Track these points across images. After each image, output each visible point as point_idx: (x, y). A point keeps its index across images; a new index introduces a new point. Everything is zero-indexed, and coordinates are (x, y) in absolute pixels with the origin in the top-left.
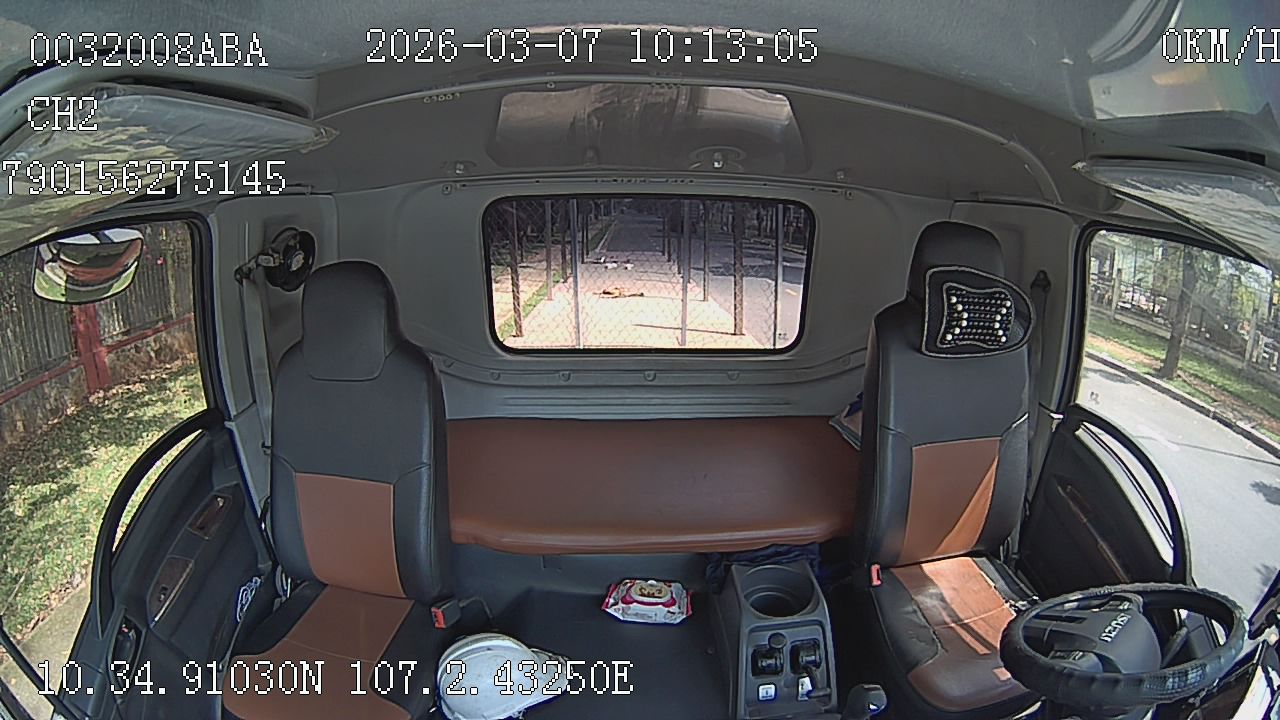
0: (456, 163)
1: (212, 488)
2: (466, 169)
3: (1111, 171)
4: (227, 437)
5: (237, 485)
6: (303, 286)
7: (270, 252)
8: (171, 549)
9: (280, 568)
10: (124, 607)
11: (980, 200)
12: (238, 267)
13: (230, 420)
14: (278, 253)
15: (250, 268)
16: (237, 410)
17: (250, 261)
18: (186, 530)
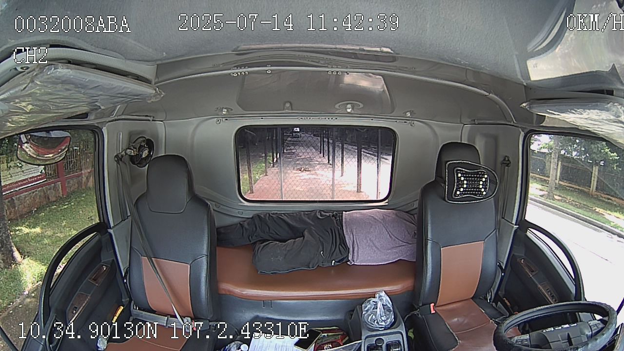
0: (223, 108)
1: (101, 261)
2: (227, 111)
3: (539, 106)
4: (109, 236)
5: (113, 260)
6: (147, 165)
7: (132, 148)
8: (79, 289)
9: (133, 302)
10: (55, 314)
11: (476, 123)
12: (116, 154)
13: (110, 228)
14: (136, 148)
15: (122, 155)
16: (114, 224)
17: (122, 152)
18: (87, 280)
